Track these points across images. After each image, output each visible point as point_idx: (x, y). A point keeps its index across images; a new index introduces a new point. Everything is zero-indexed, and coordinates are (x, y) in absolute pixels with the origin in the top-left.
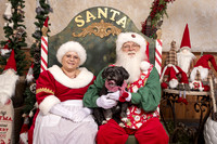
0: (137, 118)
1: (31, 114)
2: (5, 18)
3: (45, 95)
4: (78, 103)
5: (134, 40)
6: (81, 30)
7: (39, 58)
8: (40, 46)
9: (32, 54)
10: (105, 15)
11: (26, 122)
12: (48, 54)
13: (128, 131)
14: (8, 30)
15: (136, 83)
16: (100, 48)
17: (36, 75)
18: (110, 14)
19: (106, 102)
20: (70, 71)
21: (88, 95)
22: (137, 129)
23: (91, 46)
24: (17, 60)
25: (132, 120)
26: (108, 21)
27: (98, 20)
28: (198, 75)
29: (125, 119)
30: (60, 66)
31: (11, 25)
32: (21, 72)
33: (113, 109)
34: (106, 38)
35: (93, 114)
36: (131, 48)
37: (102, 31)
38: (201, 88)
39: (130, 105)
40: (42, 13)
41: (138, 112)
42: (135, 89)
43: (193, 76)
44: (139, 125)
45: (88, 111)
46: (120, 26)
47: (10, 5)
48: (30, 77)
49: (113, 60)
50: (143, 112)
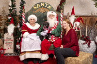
0: (54, 39)
1: (19, 39)
2: (9, 6)
3: (25, 32)
4: (35, 34)
5: (53, 14)
6: (35, 10)
7: (22, 20)
8: (22, 16)
9: (19, 18)
10: (43, 5)
11: (18, 41)
12: (25, 18)
13: (51, 43)
14: (10, 10)
15: (53, 28)
16: (42, 16)
17: (21, 25)
18: (45, 5)
19: (43, 33)
20: (32, 24)
21: (38, 32)
22: (53, 42)
23: (39, 16)
24: (14, 20)
25: (52, 39)
26: (44, 7)
27: (41, 7)
28: (76, 24)
29: (50, 39)
30: (29, 22)
31: (11, 8)
32: (15, 24)
33: (46, 36)
34: (44, 13)
35: (40, 38)
36: (51, 16)
37: (42, 11)
38: (77, 29)
39: (51, 34)
40: (22, 4)
41: (54, 37)
42: (53, 29)
43: (74, 25)
44: (54, 41)
45: (38, 37)
46: (48, 9)
47: (11, 1)
48: (19, 26)
49: (46, 20)
50: (55, 37)
